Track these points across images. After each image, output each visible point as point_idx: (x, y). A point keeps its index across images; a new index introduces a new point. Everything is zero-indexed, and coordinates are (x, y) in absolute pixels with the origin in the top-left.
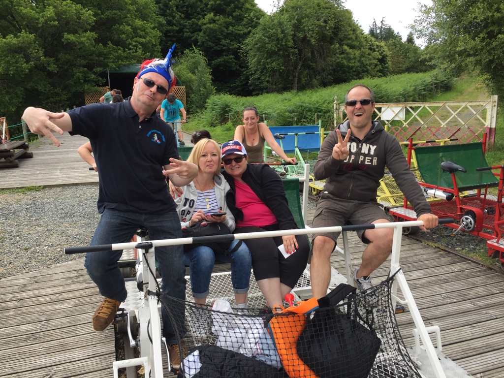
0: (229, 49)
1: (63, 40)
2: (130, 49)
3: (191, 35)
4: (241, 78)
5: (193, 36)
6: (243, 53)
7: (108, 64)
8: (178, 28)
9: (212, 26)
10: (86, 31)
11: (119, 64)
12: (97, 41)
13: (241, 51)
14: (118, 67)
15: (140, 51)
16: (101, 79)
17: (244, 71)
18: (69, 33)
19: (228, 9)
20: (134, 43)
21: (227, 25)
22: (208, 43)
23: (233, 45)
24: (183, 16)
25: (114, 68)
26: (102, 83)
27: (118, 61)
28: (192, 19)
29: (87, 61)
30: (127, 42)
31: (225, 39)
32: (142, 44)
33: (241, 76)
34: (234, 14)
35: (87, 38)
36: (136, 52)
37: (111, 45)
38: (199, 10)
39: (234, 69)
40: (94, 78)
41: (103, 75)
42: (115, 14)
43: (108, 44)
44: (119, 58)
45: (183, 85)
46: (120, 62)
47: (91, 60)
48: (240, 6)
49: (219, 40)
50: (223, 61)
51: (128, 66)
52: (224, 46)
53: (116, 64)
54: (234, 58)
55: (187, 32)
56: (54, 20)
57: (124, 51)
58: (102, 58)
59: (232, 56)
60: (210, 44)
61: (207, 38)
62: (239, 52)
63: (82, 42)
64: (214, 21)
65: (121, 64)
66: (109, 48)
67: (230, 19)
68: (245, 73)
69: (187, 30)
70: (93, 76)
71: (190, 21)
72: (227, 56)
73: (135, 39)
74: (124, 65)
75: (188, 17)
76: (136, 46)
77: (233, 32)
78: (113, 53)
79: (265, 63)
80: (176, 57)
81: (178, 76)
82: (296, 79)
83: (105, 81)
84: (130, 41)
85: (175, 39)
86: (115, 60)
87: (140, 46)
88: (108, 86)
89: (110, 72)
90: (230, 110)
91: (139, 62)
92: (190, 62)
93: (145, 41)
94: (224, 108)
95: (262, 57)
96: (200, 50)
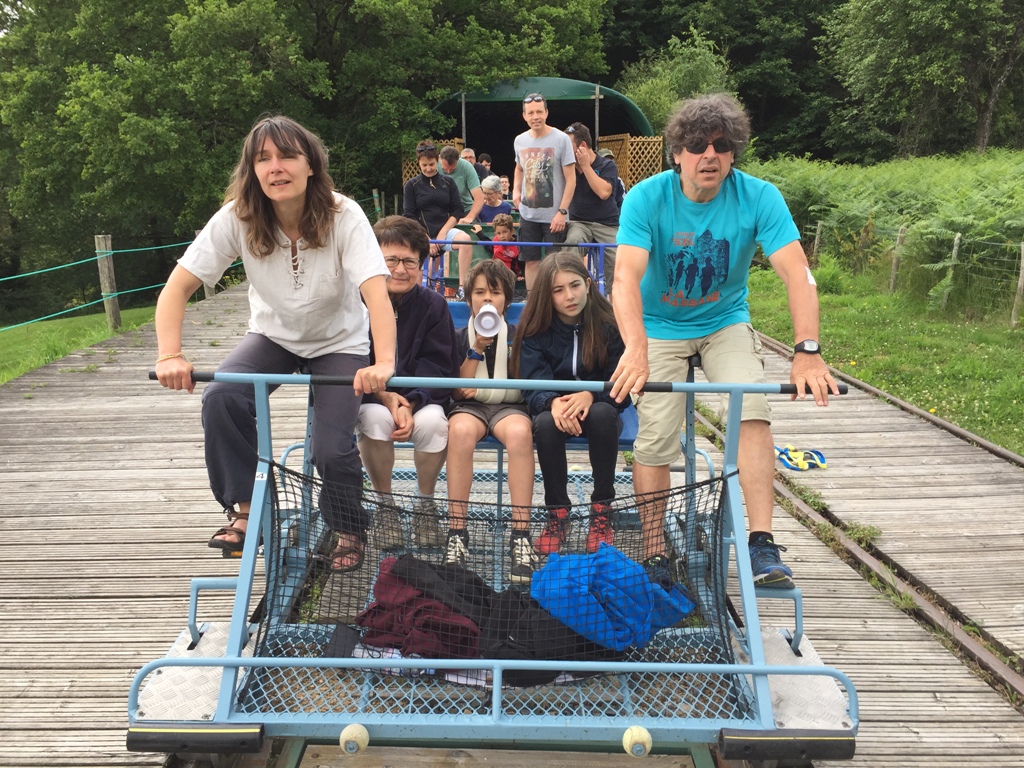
0: (777, 41)
1: (351, 10)
2: (526, 35)
4: (802, 119)
5: (685, 14)
6: (826, 45)
7: (464, 76)
11: (493, 79)
12: (440, 15)
13: (823, 38)
14: (488, 86)
15: (548, 39)
16: (442, 118)
17: (813, 99)
20: (534, 21)
22: (724, 27)
23: (790, 30)
25: (478, 89)
26: (446, 130)
27: (490, 69)
29: (413, 71)
30: (518, 18)
31: (768, 17)
32: (553, 21)
33: (802, 112)
37: (474, 24)
39: (788, 93)
40: (424, 116)
41: (450, 108)
43: (469, 24)
44: (489, 62)
45: (655, 135)
46: (495, 72)
47: (423, 68)
49: (753, 18)
50: (758, 74)
51: (514, 82)
52: (765, 34)
53: (482, 77)
54: (790, 66)
57: (508, 42)
58: (448, 63)
59: (784, 61)
61: (721, 15)
62: (816, 43)
65: (498, 77)
66: (472, 31)
68: (816, 103)
70: (424, 110)
72: (770, 59)
73: (539, 9)
74: (506, 81)
76: (540, 28)
78: (479, 47)
79: (903, 68)
80: (642, 61)
81: (646, 109)
82: (989, 115)
83: (452, 123)
84: (526, 13)
85: (638, 23)
86: (482, 66)
87: (550, 28)
88: (460, 137)
89: (468, 100)
90: (825, 212)
91: (543, 71)
92: (680, 71)
93: (565, 15)
94: (801, 204)
95: (891, 51)
96: (708, 38)
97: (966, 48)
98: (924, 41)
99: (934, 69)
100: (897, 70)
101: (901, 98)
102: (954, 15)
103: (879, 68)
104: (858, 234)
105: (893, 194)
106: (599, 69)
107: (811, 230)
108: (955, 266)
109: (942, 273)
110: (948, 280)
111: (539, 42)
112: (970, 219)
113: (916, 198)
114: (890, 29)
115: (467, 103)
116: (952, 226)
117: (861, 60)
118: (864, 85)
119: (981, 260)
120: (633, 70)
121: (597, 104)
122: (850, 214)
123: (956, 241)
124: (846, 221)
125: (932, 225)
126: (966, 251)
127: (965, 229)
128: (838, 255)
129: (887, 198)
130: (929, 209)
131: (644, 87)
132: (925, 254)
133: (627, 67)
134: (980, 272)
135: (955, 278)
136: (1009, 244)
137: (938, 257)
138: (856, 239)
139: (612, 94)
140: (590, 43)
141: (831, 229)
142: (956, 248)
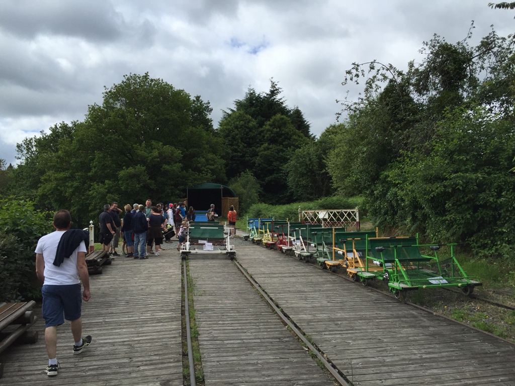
1: (162, 169)
2: (203, 173)
3: (251, 159)
7: (188, 183)
8: (241, 154)
9: (266, 153)
10: (176, 162)
11: (195, 184)
12: (182, 169)
14: (194, 186)
15: (209, 175)
16: (182, 193)
18: (166, 164)
19: (280, 139)
20: (206, 170)
21: (279, 151)
24: (245, 145)
25: (191, 186)
28: (252, 147)
29: (175, 182)
30: (202, 169)
32: (211, 170)
34: (284, 143)
35: (177, 167)
36: (207, 175)
38: (258, 140)
41: (184, 191)
42: (196, 151)
44: (195, 179)
46: (196, 182)
47: (177, 181)
48: (289, 137)
51: (201, 185)
53: (192, 183)
55: (248, 157)
56: (157, 158)
57: (199, 175)
58: (184, 180)
60: (264, 165)
63: (174, 170)
64: (268, 149)
66: (190, 173)
67: (281, 147)
69: (248, 155)
70: (177, 192)
71: (250, 149)
73: (207, 166)
74: (198, 184)
75: (249, 145)
76: (207, 171)
77: (282, 156)
78: (192, 176)
79: (298, 181)
80: (235, 177)
81: (234, 191)
83: (184, 194)
88: (187, 198)
91: (208, 181)
92: (244, 180)
96: (252, 172)
102: (307, 169)
106: (223, 180)
115: (188, 190)
121: (222, 190)
133: (231, 179)
139: (226, 187)
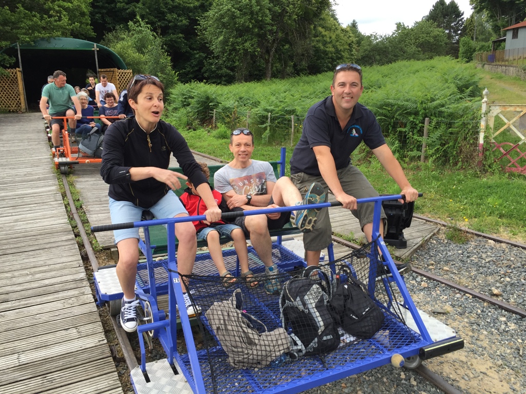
0: (176, 25)
2: (50, 16)
4: (192, 63)
5: (129, 8)
6: (201, 30)
7: (19, 36)
11: (36, 37)
13: (199, 27)
14: (34, 41)
17: (195, 54)
20: (57, 8)
22: (149, 16)
23: (181, 21)
25: (27, 42)
26: (10, 64)
27: (33, 32)
30: (46, 7)
31: (170, 13)
33: (191, 59)
37: (22, 8)
39: (184, 50)
43: (18, 8)
45: (128, 69)
46: (36, 34)
49: (163, 14)
50: (169, 40)
51: (48, 40)
52: (170, 22)
53: (29, 36)
54: (183, 38)
57: (42, 18)
59: (181, 35)
61: (148, 10)
62: (196, 29)
65: (38, 36)
66: (19, 13)
68: (197, 56)
72: (173, 34)
73: (57, 2)
74: (43, 39)
76: (60, 12)
78: (25, 21)
79: (235, 43)
80: (114, 32)
81: (122, 56)
82: (270, 64)
83: (13, 60)
84: (50, 4)
85: (105, 11)
86: (28, 31)
87: (65, 13)
88: (19, 68)
89: (21, 48)
90: (216, 106)
91: (64, 34)
92: (135, 38)
93: (72, 7)
94: (205, 102)
95: (230, 35)
96: (147, 23)
97: (259, 35)
98: (242, 32)
99: (247, 44)
100: (233, 44)
101: (235, 56)
102: (253, 21)
103: (225, 42)
104: (231, 115)
105: (241, 98)
106: (90, 34)
107: (211, 113)
108: (270, 126)
109: (265, 129)
110: (268, 131)
111: (60, 19)
112: (272, 108)
113: (249, 100)
114: (228, 26)
115: (20, 49)
116: (266, 110)
117: (217, 38)
118: (220, 50)
119: (278, 123)
120: (110, 36)
121: (96, 53)
122: (227, 106)
123: (269, 116)
124: (226, 109)
125: (259, 110)
126: (273, 120)
127: (271, 111)
128: (225, 123)
129: (239, 100)
130: (256, 104)
131: (119, 46)
132: (259, 121)
133: (107, 35)
134: (278, 127)
135: (270, 130)
136: (287, 116)
137: (263, 123)
138: (231, 117)
139: (103, 48)
140: (84, 21)
141: (220, 113)
142: (269, 119)
